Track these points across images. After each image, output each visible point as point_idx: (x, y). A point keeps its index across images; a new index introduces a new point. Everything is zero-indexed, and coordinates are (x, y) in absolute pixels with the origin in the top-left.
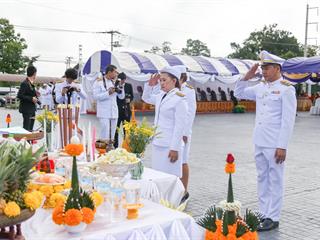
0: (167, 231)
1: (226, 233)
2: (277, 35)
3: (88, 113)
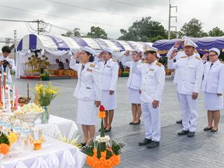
0: (60, 157)
1: (99, 157)
2: (150, 25)
3: (21, 78)
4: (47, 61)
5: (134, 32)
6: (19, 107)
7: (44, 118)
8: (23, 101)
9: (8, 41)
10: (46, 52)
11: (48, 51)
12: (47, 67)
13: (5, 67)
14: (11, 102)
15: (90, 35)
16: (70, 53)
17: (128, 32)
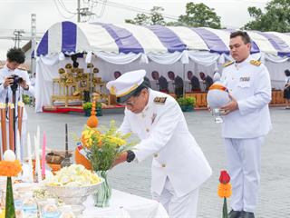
3: (45, 111)
4: (97, 76)
5: (278, 12)
6: (48, 173)
7: (102, 198)
8: (56, 161)
9: (18, 35)
10: (95, 57)
11: (100, 55)
12: (98, 88)
14: (34, 161)
15: (184, 20)
16: (144, 58)
17: (265, 12)
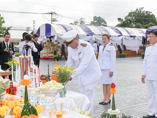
2: (143, 14)
5: (129, 20)
6: (41, 83)
7: (63, 93)
8: (45, 79)
9: (28, 29)
10: (58, 38)
11: (60, 37)
13: (27, 50)
15: (93, 23)
17: (124, 20)
